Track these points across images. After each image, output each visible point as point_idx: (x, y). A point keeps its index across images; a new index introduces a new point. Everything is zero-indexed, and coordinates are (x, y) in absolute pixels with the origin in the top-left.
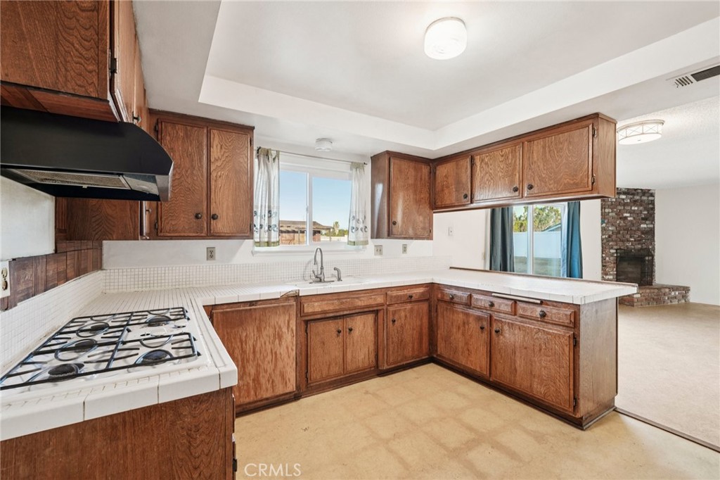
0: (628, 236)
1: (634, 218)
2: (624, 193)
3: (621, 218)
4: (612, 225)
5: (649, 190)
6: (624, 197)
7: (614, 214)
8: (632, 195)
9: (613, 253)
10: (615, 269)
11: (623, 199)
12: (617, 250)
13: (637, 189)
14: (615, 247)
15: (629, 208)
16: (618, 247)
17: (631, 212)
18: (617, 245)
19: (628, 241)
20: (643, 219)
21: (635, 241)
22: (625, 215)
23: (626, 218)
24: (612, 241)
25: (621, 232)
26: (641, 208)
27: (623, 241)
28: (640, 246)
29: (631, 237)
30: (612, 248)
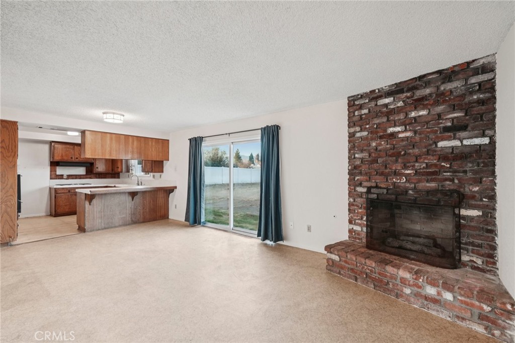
0: (398, 167)
1: (415, 132)
2: (389, 94)
3: (381, 137)
4: (362, 151)
5: (468, 64)
6: (387, 101)
7: (365, 133)
8: (408, 91)
9: (362, 193)
10: (365, 218)
11: (386, 105)
12: (369, 189)
13: (424, 76)
14: (368, 184)
15: (402, 116)
16: (374, 185)
17: (407, 123)
18: (369, 180)
19: (396, 173)
20: (446, 129)
21: (417, 173)
22: (391, 130)
23: (393, 135)
24: (360, 174)
25: (380, 160)
26: (440, 109)
27: (386, 176)
28: (433, 185)
29: (405, 167)
30: (360, 185)
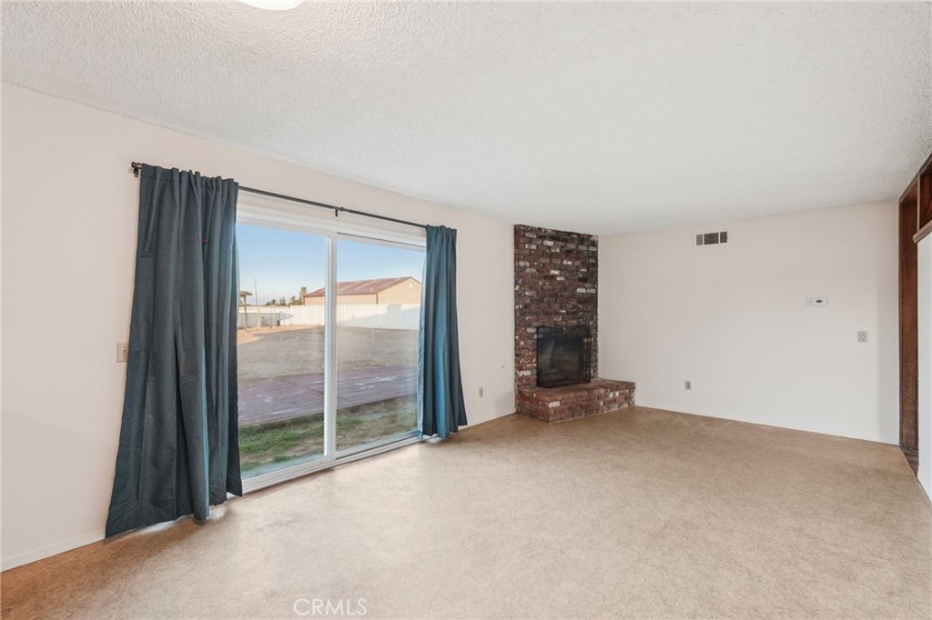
0: (556, 307)
1: (566, 278)
2: (551, 238)
3: (545, 278)
4: (531, 288)
5: (590, 236)
6: (550, 243)
7: (534, 270)
8: (562, 241)
9: (531, 334)
10: (534, 360)
11: (549, 248)
12: (538, 328)
13: (571, 233)
14: (536, 324)
15: (558, 262)
16: (541, 324)
17: (562, 268)
18: (537, 320)
19: (557, 313)
20: (580, 280)
21: (567, 313)
22: (553, 272)
23: (553, 277)
24: (530, 313)
25: (545, 300)
26: (578, 263)
27: (548, 314)
28: (575, 322)
29: (561, 308)
30: (530, 326)
